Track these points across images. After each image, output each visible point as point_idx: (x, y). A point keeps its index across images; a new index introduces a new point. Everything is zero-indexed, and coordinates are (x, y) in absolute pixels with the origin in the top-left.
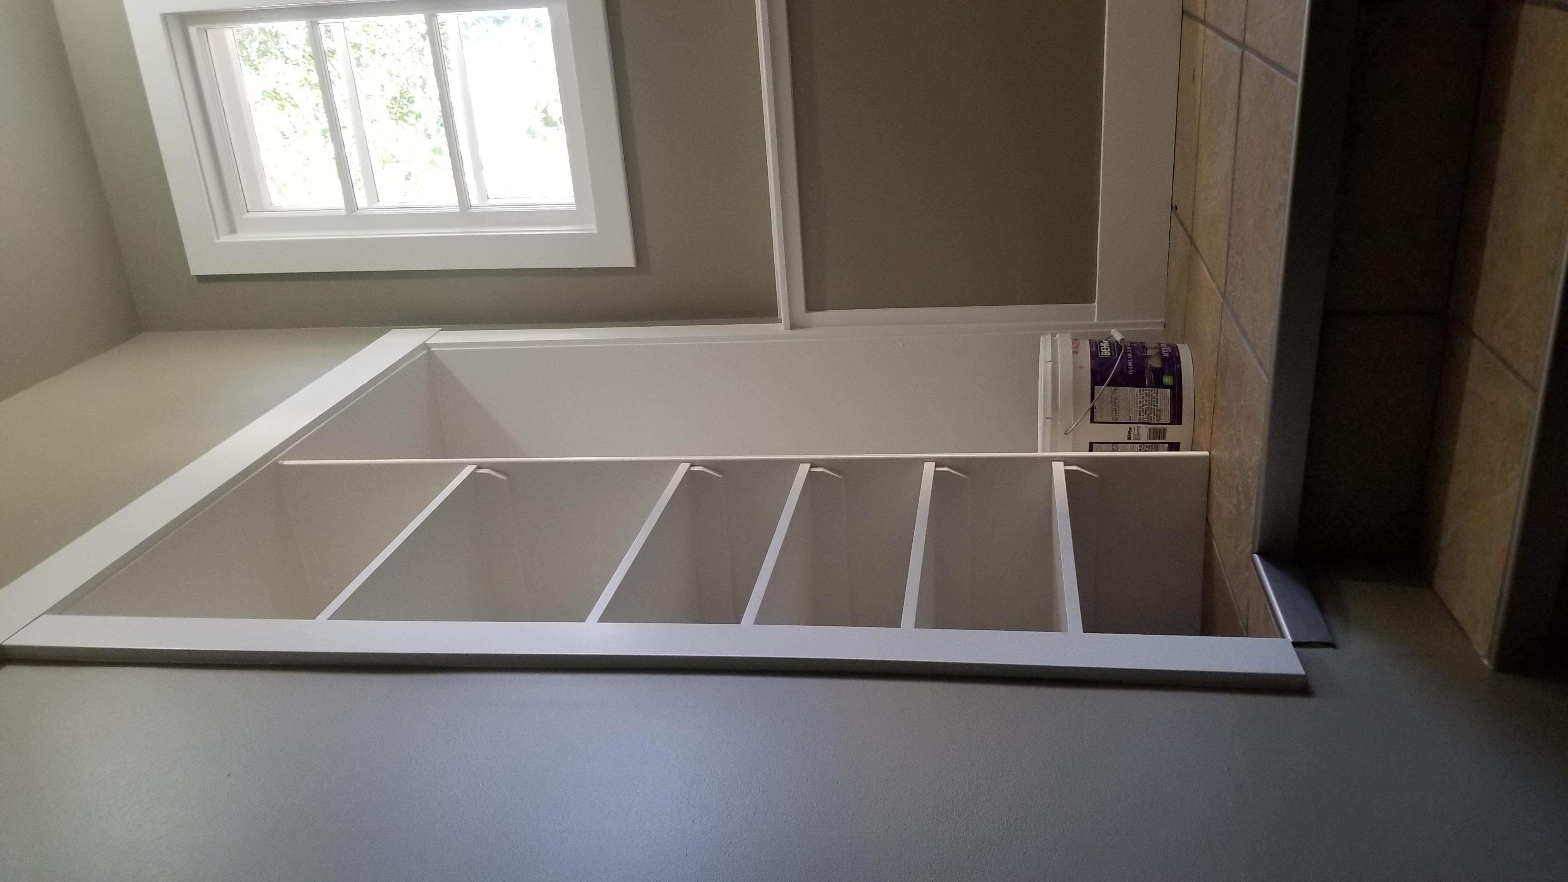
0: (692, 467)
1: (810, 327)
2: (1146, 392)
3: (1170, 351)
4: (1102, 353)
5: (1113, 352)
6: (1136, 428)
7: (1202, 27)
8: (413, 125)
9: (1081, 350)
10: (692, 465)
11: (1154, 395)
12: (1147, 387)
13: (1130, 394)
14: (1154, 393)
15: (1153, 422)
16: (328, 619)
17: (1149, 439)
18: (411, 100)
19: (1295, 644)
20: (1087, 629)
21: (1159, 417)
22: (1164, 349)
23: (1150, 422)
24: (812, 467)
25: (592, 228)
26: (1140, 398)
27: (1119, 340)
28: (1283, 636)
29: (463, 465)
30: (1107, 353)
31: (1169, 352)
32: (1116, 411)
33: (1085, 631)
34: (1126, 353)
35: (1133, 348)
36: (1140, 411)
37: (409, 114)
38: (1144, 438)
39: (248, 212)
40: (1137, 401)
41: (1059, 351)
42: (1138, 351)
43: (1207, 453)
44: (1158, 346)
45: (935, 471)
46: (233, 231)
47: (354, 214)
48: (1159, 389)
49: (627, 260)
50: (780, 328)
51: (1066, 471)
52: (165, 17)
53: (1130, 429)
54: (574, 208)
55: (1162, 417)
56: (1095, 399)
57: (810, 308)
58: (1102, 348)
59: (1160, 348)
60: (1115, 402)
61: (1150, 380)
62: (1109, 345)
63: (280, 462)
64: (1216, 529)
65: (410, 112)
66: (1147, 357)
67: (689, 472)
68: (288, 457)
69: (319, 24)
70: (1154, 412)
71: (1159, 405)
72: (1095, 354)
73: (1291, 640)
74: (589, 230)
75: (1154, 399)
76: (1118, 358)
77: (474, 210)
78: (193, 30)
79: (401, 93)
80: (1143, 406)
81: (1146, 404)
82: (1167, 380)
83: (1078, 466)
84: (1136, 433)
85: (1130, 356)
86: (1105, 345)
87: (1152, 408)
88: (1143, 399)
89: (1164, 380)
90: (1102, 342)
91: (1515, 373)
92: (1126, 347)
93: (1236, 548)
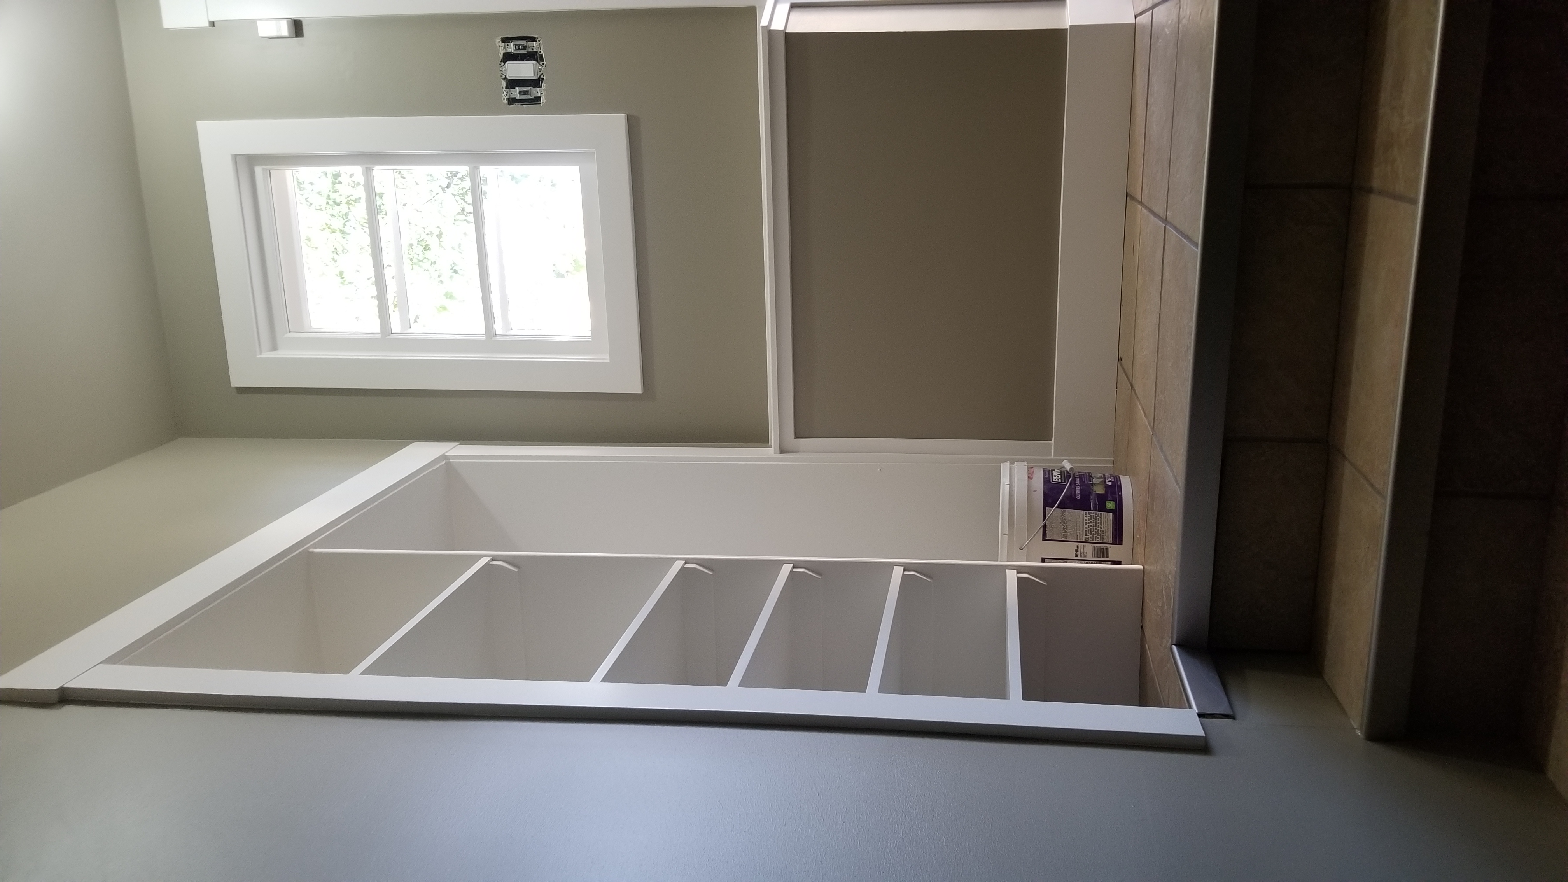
0: (686, 565)
1: (798, 452)
2: (1092, 514)
3: (1113, 480)
4: (1054, 479)
5: (1063, 479)
6: (1082, 546)
7: (1140, 207)
8: (428, 270)
9: (1035, 477)
10: (686, 563)
11: (1098, 518)
12: (1092, 511)
13: (1078, 516)
14: (1098, 516)
15: (1097, 542)
16: (360, 674)
17: (1094, 557)
18: (427, 248)
19: (1200, 715)
20: (1026, 697)
21: (1102, 538)
22: (1108, 479)
23: (1094, 541)
24: (794, 567)
25: (606, 358)
26: (1086, 520)
27: (1068, 469)
28: (1190, 707)
29: (480, 557)
30: (1058, 480)
31: (1112, 482)
32: (1065, 530)
33: (1024, 699)
34: (1074, 479)
35: (1081, 477)
36: (1085, 531)
37: (425, 261)
38: (1090, 556)
39: (290, 332)
40: (1083, 522)
41: (1016, 476)
42: (1084, 480)
43: (1141, 567)
44: (1103, 477)
45: (903, 574)
46: (274, 348)
47: (388, 337)
48: (1102, 513)
49: (636, 388)
50: (770, 452)
51: (1018, 578)
52: (235, 157)
53: (1078, 547)
54: (590, 339)
55: (1105, 537)
56: (1047, 518)
57: (797, 436)
58: (1054, 475)
59: (1105, 478)
60: (1064, 522)
61: (1095, 504)
62: (1060, 473)
63: (311, 550)
64: (1148, 633)
65: (425, 258)
66: (1092, 484)
67: (683, 568)
68: (316, 546)
69: (373, 170)
70: (1098, 533)
71: (1102, 526)
72: (1047, 481)
73: (1197, 712)
74: (602, 359)
75: (1098, 521)
76: (1067, 484)
77: (499, 338)
78: (258, 170)
79: (419, 241)
80: (1089, 527)
81: (1091, 526)
82: (1110, 505)
83: (1028, 574)
84: (1082, 551)
85: (1078, 483)
86: (1056, 473)
87: (1096, 529)
88: (1089, 520)
89: (1107, 505)
90: (1054, 470)
91: (1372, 485)
92: (1074, 475)
93: (1161, 645)
